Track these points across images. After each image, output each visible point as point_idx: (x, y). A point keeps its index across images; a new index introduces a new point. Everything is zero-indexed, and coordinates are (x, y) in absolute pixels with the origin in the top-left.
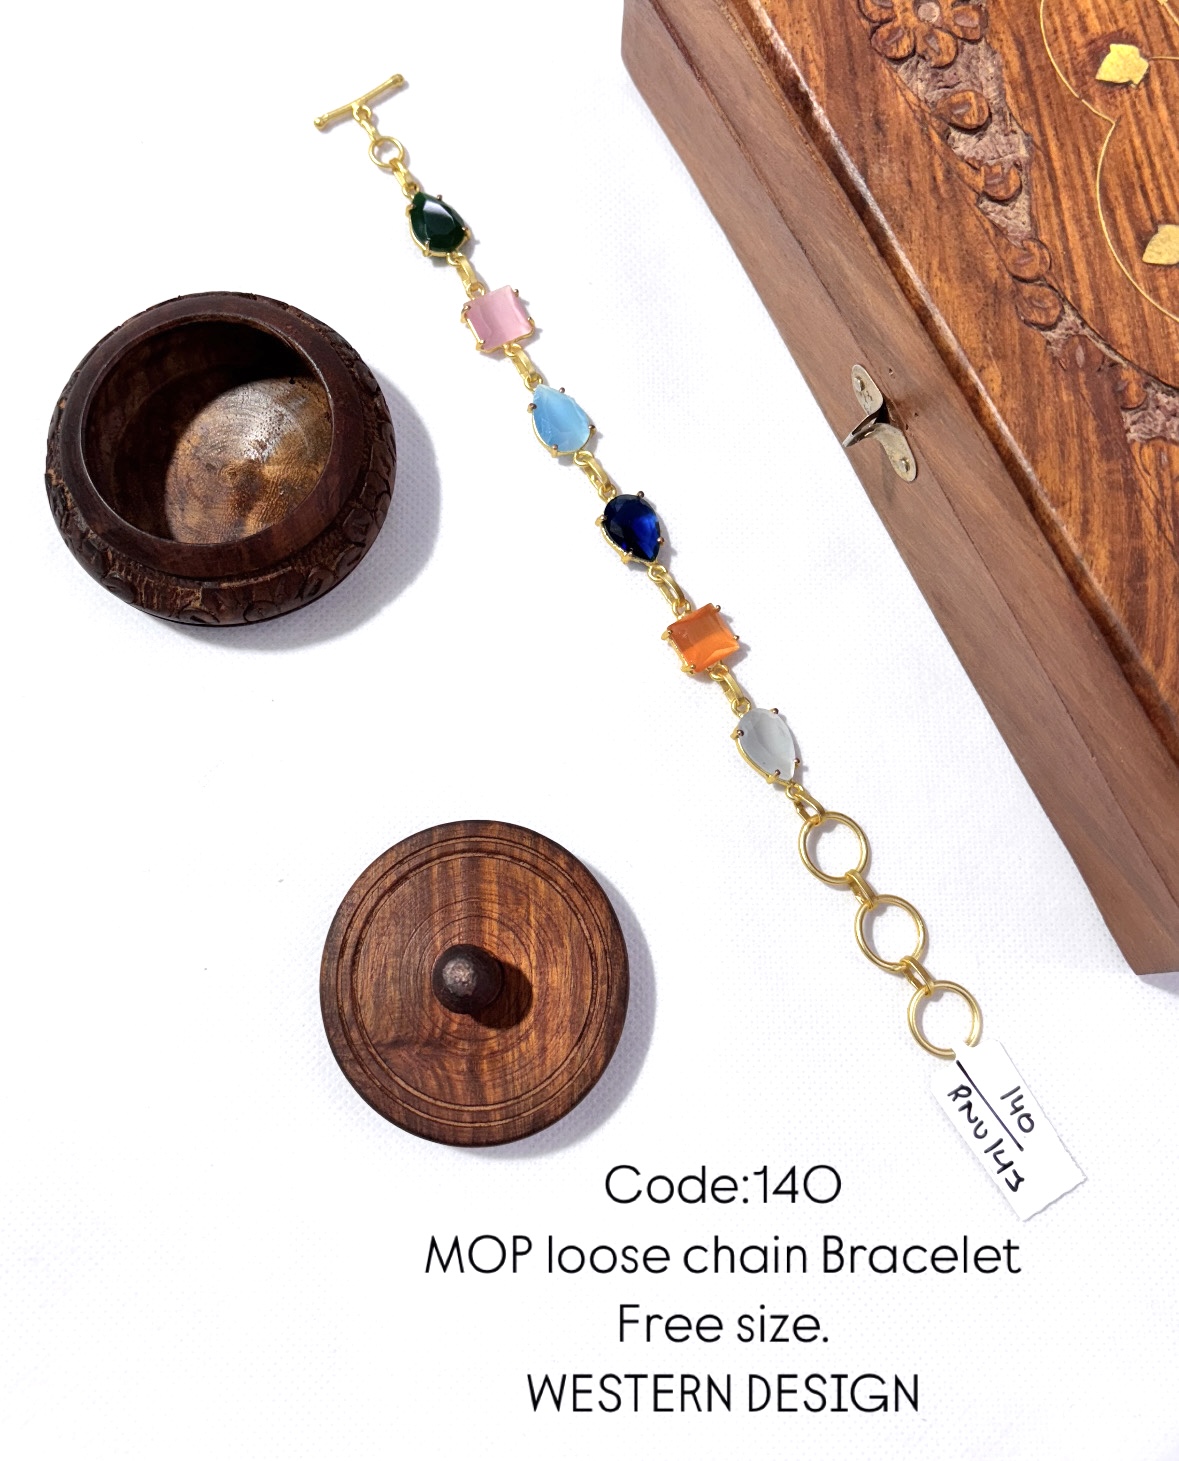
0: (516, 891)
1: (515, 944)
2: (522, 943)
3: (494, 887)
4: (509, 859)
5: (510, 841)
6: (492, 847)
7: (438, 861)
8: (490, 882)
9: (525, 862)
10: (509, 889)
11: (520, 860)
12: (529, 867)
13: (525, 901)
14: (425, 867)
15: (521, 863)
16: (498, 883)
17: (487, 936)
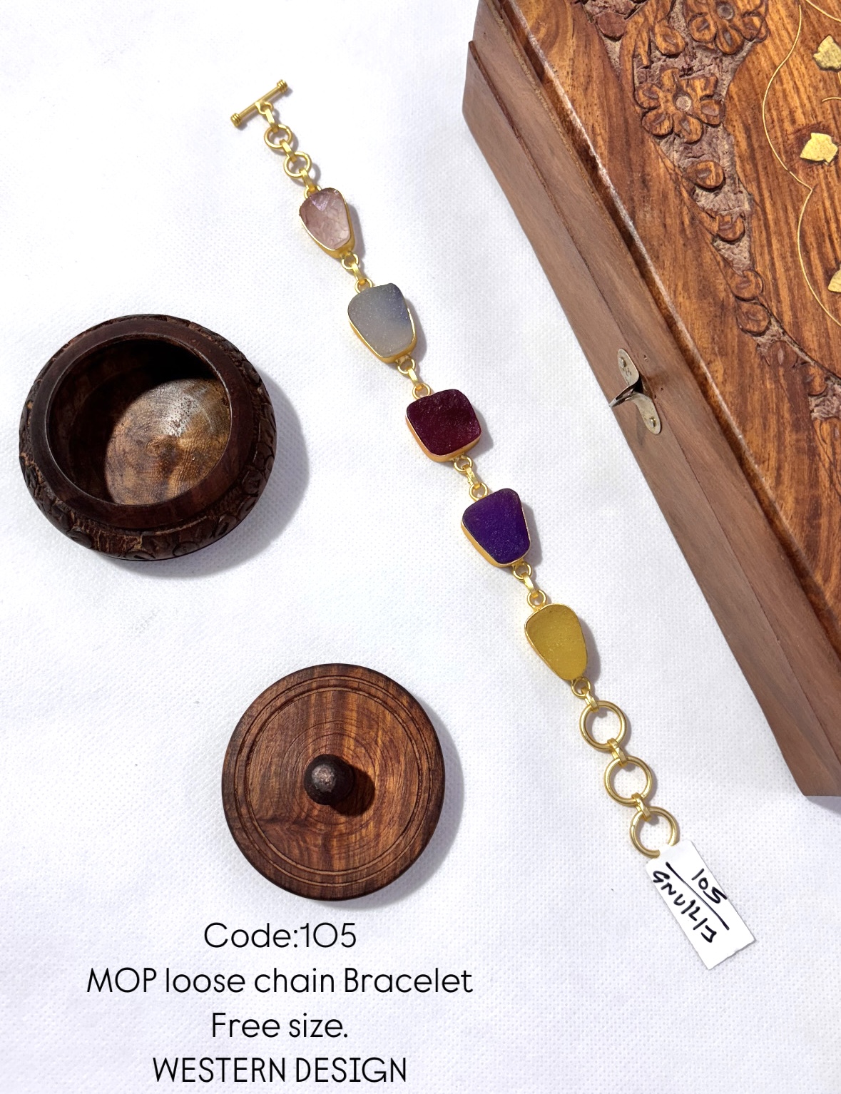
0: (368, 717)
1: (365, 757)
2: (370, 757)
3: (354, 714)
4: (367, 695)
5: (369, 682)
6: (355, 685)
7: (315, 691)
8: (352, 710)
9: (378, 698)
10: (365, 717)
11: (375, 697)
12: (380, 702)
13: (376, 726)
14: (306, 694)
15: (375, 699)
16: (358, 712)
17: (346, 750)
